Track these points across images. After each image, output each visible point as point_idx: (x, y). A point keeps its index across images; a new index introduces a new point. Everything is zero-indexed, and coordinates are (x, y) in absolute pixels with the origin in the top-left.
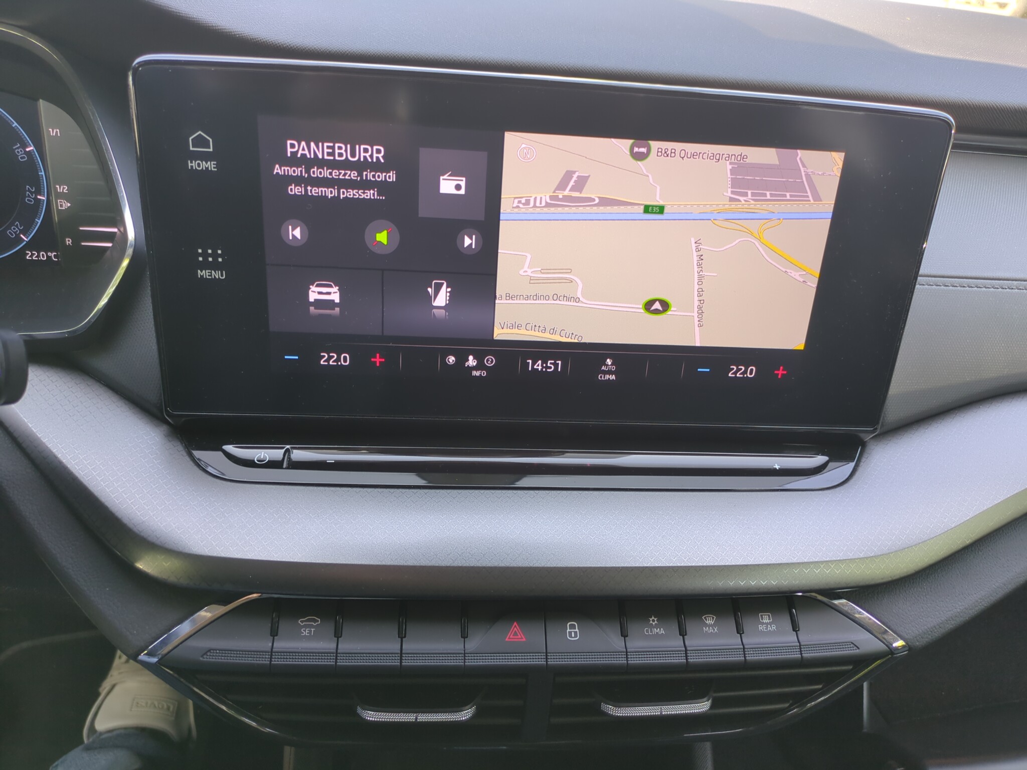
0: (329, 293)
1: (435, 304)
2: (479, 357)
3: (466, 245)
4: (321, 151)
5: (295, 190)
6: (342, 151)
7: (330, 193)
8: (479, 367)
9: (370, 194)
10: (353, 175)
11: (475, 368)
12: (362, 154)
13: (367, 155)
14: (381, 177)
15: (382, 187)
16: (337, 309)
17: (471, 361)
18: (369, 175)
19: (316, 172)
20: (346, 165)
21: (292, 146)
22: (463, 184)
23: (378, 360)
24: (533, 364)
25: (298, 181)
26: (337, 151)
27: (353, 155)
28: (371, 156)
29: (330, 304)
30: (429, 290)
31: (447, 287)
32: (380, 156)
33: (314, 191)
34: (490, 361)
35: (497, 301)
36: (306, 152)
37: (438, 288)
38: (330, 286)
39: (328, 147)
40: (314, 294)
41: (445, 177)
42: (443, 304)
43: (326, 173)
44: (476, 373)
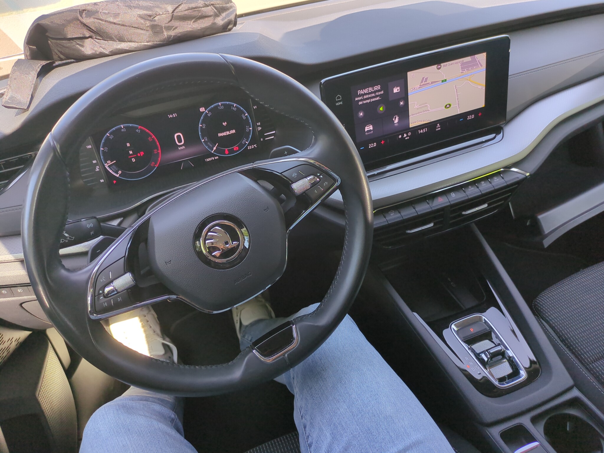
0: (370, 128)
1: (395, 123)
2: (407, 134)
3: (401, 104)
4: (366, 91)
5: (360, 103)
6: (371, 89)
7: (368, 101)
8: (407, 136)
9: (378, 98)
10: (373, 95)
11: (406, 137)
12: (375, 89)
13: (376, 89)
14: (380, 93)
15: (380, 96)
16: (372, 132)
17: (405, 135)
18: (377, 94)
19: (365, 97)
20: (372, 93)
21: (359, 92)
22: (399, 89)
23: (383, 142)
24: (420, 131)
25: (361, 100)
26: (369, 90)
27: (373, 90)
28: (377, 89)
29: (370, 130)
30: (393, 119)
31: (398, 117)
32: (379, 88)
33: (365, 102)
34: (409, 134)
35: (410, 117)
36: (362, 92)
37: (396, 118)
38: (370, 126)
39: (367, 90)
40: (367, 129)
41: (395, 88)
42: (397, 122)
43: (367, 96)
44: (406, 138)
